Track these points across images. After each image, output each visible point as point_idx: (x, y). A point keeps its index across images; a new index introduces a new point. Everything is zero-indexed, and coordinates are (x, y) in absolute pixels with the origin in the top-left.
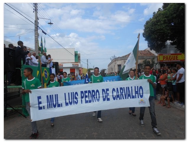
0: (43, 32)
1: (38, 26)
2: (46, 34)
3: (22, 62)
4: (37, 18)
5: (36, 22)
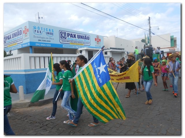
2: (154, 34)
4: (150, 27)
5: (150, 29)
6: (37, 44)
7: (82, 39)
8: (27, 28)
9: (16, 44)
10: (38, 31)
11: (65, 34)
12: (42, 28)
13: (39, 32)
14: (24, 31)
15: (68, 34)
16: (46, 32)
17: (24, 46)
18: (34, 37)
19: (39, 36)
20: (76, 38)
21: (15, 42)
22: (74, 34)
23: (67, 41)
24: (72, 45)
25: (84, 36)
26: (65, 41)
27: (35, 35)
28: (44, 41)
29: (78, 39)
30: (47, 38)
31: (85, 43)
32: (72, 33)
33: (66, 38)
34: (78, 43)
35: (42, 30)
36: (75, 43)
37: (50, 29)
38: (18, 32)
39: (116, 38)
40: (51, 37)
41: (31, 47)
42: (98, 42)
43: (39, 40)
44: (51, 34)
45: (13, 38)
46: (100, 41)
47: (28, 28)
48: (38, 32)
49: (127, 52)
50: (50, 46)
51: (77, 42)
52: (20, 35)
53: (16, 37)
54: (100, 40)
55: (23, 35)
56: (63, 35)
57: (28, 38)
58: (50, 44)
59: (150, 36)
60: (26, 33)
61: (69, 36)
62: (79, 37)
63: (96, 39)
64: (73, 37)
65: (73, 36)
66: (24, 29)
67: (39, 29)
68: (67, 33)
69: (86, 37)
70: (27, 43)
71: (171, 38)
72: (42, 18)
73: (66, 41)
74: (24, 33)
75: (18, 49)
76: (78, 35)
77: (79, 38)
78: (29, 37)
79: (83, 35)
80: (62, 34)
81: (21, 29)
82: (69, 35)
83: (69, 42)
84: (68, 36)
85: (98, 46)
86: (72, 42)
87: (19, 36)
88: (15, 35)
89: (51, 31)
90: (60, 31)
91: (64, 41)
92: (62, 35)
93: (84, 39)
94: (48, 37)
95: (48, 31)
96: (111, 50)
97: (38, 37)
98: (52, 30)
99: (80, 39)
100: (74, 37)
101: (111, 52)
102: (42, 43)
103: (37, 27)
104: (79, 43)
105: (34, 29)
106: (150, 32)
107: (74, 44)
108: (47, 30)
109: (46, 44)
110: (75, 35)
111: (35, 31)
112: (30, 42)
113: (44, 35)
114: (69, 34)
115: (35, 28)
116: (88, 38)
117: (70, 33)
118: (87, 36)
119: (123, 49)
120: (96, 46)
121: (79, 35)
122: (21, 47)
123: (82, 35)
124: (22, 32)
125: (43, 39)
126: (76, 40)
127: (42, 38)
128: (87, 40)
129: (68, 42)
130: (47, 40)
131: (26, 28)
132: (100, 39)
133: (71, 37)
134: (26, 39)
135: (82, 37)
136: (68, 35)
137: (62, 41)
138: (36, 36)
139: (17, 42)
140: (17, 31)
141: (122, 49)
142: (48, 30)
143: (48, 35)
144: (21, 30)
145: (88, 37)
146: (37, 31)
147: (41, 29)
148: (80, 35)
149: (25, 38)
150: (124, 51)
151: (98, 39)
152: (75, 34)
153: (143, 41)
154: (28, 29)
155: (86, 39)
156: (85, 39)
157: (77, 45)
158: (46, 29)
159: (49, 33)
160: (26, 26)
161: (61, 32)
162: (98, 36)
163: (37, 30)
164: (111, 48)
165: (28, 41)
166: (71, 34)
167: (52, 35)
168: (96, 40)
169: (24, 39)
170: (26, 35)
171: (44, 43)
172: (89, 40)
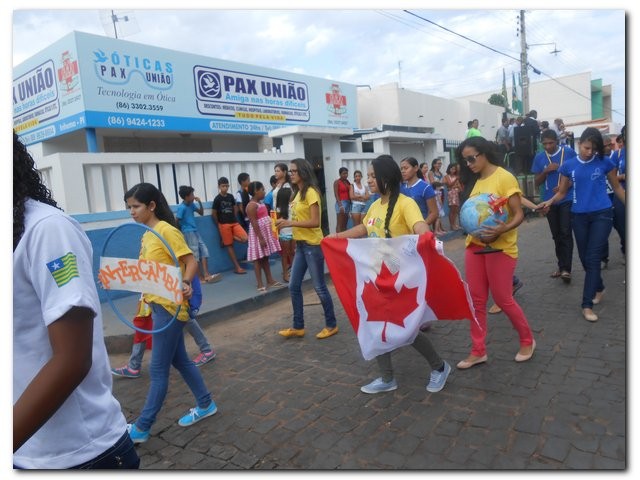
0: (535, 71)
1: (527, 64)
2: (539, 73)
4: (525, 47)
5: (524, 55)
6: (113, 121)
7: (280, 96)
8: (72, 61)
9: (34, 123)
10: (113, 69)
11: (214, 80)
12: (127, 58)
13: (118, 73)
14: (60, 71)
15: (226, 78)
16: (144, 71)
17: (66, 128)
18: (101, 91)
19: (118, 89)
20: (255, 93)
21: (31, 116)
22: (248, 81)
23: (224, 107)
24: (245, 119)
25: (284, 86)
26: (219, 107)
27: (102, 84)
28: (140, 106)
29: (263, 97)
30: (151, 97)
31: (291, 114)
32: (240, 76)
33: (219, 96)
34: (266, 111)
35: (128, 65)
36: (255, 113)
37: (157, 63)
38: (40, 75)
39: (402, 92)
40: (164, 93)
41: (91, 130)
42: (337, 106)
43: (121, 105)
44: (163, 81)
45: (22, 99)
46: (345, 103)
47: (74, 57)
48: (114, 74)
49: (444, 141)
50: (161, 124)
51: (259, 111)
52: (49, 86)
53: (35, 97)
54: (344, 100)
55: (58, 87)
56: (210, 84)
57: (77, 98)
58: (160, 118)
59: (525, 79)
60: (69, 80)
61: (233, 88)
62: (268, 90)
63: (328, 96)
64: (244, 91)
65: (245, 86)
66: (59, 65)
67: (118, 63)
68: (222, 74)
69: (291, 88)
70: (75, 118)
71: (593, 87)
72: (126, 19)
73: (222, 105)
74: (61, 80)
75: (45, 142)
76: (263, 83)
77: (269, 94)
78: (80, 92)
79: (282, 83)
80: (206, 80)
81: (49, 65)
82: (232, 84)
83: (233, 109)
84: (227, 89)
85: (336, 122)
86: (241, 109)
87: (43, 92)
88: (29, 88)
89: (164, 67)
90: (197, 69)
91: (214, 107)
92: (204, 83)
93: (285, 97)
94: (155, 93)
95: (152, 71)
96: (387, 134)
97: (114, 93)
98: (167, 64)
99: (271, 97)
100: (250, 92)
101: (386, 140)
102: (132, 116)
103: (108, 55)
104: (269, 111)
105: (100, 64)
106: (525, 65)
107: (252, 116)
108: (147, 65)
109: (147, 117)
110: (254, 82)
111: (103, 69)
112: (88, 114)
113: (137, 84)
114: (232, 79)
115: (101, 57)
116: (301, 94)
117: (235, 76)
118: (296, 86)
119: (430, 130)
120: (330, 122)
121: (268, 84)
122: (53, 135)
123: (277, 82)
124: (56, 76)
125: (137, 101)
126: (258, 100)
127: (131, 96)
128: (298, 101)
129: (228, 108)
130: (148, 102)
131: (66, 57)
132: (344, 98)
133: (238, 90)
134: (70, 101)
135: (277, 91)
136: (228, 82)
137: (206, 106)
138: (106, 87)
139: (38, 114)
140: (35, 73)
141: (425, 129)
142: (153, 65)
143: (151, 83)
144: (49, 70)
145: (299, 89)
146: (108, 72)
147: (123, 61)
148: (271, 81)
149: (65, 99)
150: (433, 136)
151: (337, 98)
152: (251, 78)
153: (497, 100)
154: (75, 63)
155: (295, 98)
156: (290, 97)
157: (264, 121)
158: (144, 60)
159: (154, 78)
160: (67, 53)
161: (200, 73)
162: (337, 86)
163: (109, 64)
164: (386, 128)
165: (78, 108)
166: (240, 80)
167: (166, 85)
168: (328, 101)
169: (64, 104)
170: (71, 85)
171: (141, 117)
172: (303, 102)
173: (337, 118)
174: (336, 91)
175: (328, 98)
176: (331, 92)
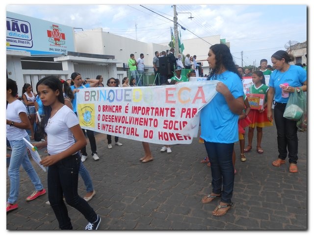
0: (182, 28)
2: (185, 29)
3: (174, 65)
4: (176, 14)
5: (175, 18)
31: (15, 41)
39: (107, 35)
42: (56, 39)
46: (64, 38)
54: (63, 36)
59: (176, 32)
63: (49, 32)
69: (15, 24)
85: (57, 50)
96: (68, 58)
101: (70, 62)
106: (176, 24)
118: (19, 23)
120: (51, 49)
128: (21, 33)
132: (63, 34)
145: (22, 25)
155: (18, 31)
162: (58, 27)
164: (71, 53)
168: (49, 36)
172: (26, 34)
173: (57, 47)
174: (56, 30)
175: (49, 34)
176: (52, 30)
